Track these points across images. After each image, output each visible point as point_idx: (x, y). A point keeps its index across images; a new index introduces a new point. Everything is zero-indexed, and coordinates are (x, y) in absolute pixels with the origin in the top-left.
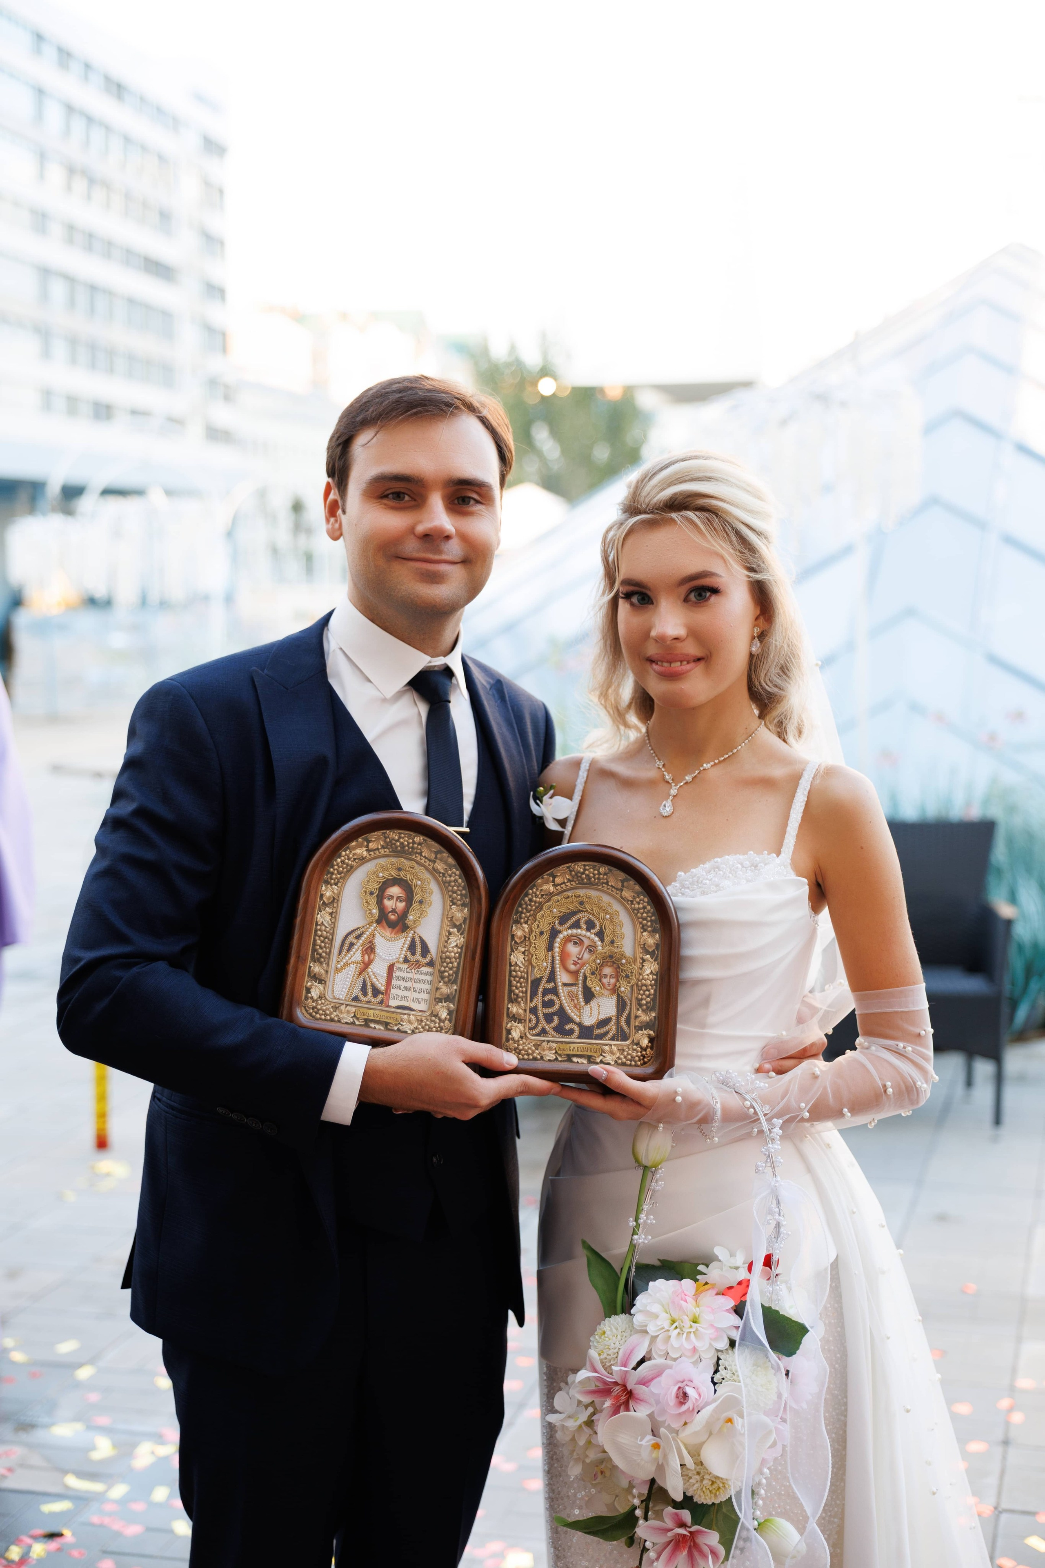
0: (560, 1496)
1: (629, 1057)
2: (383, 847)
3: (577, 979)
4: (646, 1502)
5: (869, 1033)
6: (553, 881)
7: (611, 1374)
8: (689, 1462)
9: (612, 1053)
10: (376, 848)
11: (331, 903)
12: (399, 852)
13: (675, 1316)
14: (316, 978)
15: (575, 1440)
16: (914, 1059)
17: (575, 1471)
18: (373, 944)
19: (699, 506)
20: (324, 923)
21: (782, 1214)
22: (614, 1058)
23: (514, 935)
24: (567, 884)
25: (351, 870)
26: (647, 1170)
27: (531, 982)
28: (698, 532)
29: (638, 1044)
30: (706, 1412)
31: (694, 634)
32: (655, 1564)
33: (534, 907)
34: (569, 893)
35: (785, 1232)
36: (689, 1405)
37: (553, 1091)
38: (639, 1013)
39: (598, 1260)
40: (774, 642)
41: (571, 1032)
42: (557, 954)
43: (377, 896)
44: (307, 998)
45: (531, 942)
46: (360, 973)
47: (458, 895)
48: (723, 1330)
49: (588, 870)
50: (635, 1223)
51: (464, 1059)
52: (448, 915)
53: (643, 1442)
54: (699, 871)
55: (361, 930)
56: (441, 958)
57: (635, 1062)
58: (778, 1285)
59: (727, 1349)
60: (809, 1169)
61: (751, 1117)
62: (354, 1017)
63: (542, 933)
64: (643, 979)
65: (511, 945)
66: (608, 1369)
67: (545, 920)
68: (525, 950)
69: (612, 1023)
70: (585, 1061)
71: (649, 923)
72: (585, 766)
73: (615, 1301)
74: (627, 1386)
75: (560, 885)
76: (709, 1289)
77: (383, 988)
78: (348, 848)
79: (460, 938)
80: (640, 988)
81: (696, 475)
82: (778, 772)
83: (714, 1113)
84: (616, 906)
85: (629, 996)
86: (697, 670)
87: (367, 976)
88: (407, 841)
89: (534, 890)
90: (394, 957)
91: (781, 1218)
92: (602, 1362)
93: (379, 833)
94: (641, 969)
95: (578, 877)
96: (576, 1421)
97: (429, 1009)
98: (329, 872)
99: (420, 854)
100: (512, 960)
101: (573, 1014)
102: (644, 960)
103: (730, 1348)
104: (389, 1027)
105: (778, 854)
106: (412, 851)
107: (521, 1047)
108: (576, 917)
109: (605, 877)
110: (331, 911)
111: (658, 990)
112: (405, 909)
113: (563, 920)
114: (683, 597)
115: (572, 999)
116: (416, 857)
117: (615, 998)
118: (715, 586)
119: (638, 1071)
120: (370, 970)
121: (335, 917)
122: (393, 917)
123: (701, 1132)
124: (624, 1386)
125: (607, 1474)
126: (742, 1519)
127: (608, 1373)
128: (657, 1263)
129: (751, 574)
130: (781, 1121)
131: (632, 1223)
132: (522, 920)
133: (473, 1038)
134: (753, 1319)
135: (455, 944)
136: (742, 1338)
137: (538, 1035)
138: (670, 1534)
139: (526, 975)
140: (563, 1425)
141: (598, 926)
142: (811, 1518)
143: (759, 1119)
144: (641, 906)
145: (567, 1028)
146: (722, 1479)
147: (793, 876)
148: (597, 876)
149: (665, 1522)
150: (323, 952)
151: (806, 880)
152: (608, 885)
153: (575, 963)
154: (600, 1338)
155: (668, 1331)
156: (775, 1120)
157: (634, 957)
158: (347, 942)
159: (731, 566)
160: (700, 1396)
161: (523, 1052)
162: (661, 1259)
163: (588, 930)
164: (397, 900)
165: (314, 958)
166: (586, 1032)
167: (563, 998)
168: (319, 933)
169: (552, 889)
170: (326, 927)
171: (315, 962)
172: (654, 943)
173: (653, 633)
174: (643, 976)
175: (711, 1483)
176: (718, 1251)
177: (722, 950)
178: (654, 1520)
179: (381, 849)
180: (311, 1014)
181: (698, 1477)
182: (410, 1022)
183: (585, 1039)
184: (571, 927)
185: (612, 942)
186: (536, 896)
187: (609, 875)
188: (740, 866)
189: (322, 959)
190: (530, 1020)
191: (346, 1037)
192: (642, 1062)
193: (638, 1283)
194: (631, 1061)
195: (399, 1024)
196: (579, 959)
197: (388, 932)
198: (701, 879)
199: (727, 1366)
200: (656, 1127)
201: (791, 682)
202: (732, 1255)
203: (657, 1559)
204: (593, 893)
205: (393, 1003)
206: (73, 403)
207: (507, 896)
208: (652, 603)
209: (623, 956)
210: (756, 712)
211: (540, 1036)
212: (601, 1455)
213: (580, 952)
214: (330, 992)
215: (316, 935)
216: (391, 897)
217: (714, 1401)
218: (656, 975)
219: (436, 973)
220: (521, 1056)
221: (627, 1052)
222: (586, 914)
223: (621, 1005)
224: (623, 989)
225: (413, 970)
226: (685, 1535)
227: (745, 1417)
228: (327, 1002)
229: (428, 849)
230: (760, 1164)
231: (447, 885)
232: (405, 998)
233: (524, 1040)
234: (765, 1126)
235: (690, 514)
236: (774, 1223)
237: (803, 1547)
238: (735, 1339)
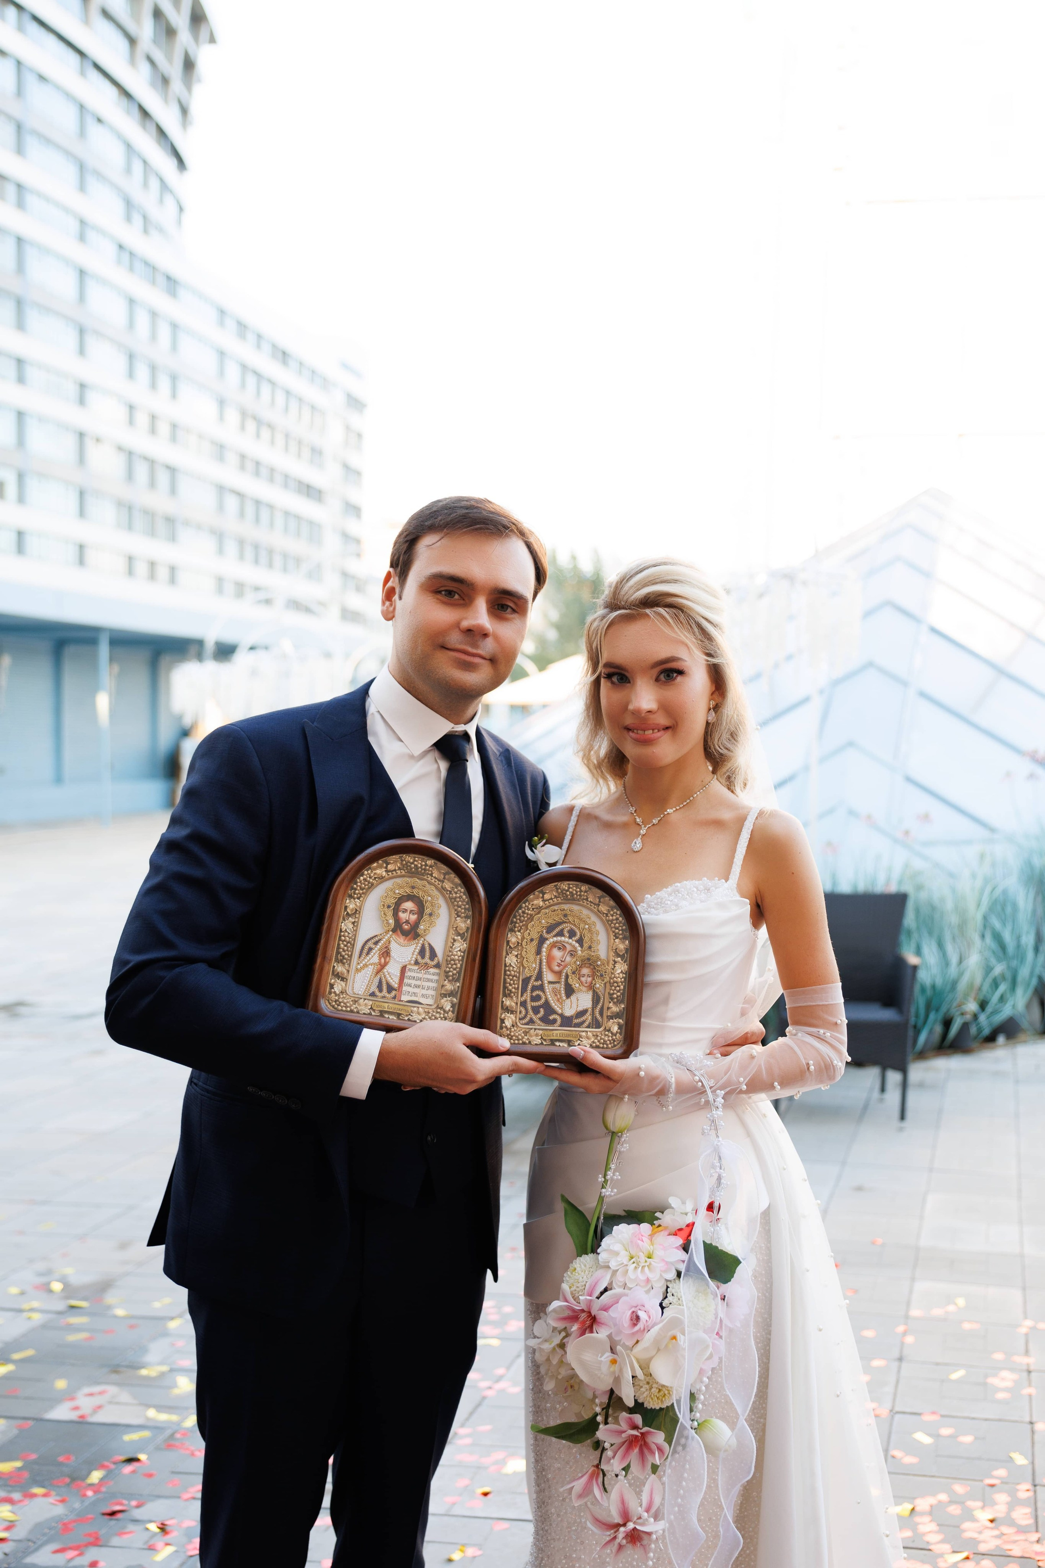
0: (540, 1409)
1: (602, 1041)
2: (400, 869)
3: (560, 978)
4: (606, 1409)
5: (797, 1023)
6: (543, 897)
7: (579, 1303)
8: (639, 1373)
9: (588, 1038)
10: (393, 869)
11: (353, 914)
12: (413, 873)
13: (633, 1253)
14: (338, 976)
15: (549, 1360)
16: (833, 1043)
17: (549, 1386)
18: (388, 949)
19: (668, 603)
20: (347, 930)
21: (723, 1168)
22: (590, 1042)
23: (509, 941)
24: (554, 900)
25: (371, 887)
26: (614, 1135)
27: (522, 980)
28: (668, 625)
29: (609, 1030)
30: (654, 1331)
31: (665, 707)
32: (612, 1461)
33: (526, 919)
34: (556, 908)
35: (725, 1182)
36: (640, 1325)
37: (538, 1070)
38: (611, 1005)
39: (574, 1211)
40: (726, 712)
41: (555, 1021)
42: (544, 957)
43: (393, 909)
44: (330, 993)
45: (523, 947)
46: (377, 973)
47: (462, 909)
48: (672, 1263)
49: (571, 888)
50: (603, 1179)
51: (465, 1042)
52: (453, 925)
53: (602, 1359)
54: (662, 894)
55: (379, 938)
56: (447, 961)
57: (607, 1045)
58: (718, 1226)
59: (674, 1279)
60: (749, 1134)
61: (700, 1090)
62: (370, 1009)
63: (532, 940)
64: (614, 977)
65: (506, 949)
66: (576, 1299)
67: (534, 930)
68: (518, 954)
69: (588, 1014)
70: (566, 1045)
71: (621, 932)
72: (575, 813)
73: (586, 1244)
74: (592, 1312)
75: (548, 900)
76: (662, 1231)
77: (396, 986)
78: (370, 868)
79: (463, 944)
80: (612, 985)
81: (664, 578)
82: (726, 815)
83: (670, 1086)
84: (594, 918)
85: (603, 992)
86: (665, 737)
87: (383, 976)
88: (421, 864)
89: (527, 904)
90: (407, 960)
91: (721, 1171)
92: (572, 1293)
93: (397, 857)
94: (613, 969)
95: (563, 894)
96: (551, 1344)
97: (435, 1003)
98: (352, 888)
99: (431, 875)
100: (506, 962)
101: (556, 1007)
102: (615, 962)
103: (677, 1278)
104: (401, 1017)
105: (727, 880)
106: (424, 872)
107: (512, 1034)
108: (561, 927)
109: (586, 894)
110: (354, 920)
111: (627, 986)
112: (416, 920)
113: (550, 929)
114: (654, 677)
115: (555, 995)
116: (428, 877)
117: (591, 993)
118: (681, 668)
119: (609, 1052)
120: (386, 970)
121: (357, 926)
122: (406, 927)
123: (659, 1103)
124: (590, 1312)
125: (576, 1387)
126: (681, 1419)
127: (577, 1303)
128: (623, 1214)
129: (709, 659)
130: (723, 1092)
131: (601, 1179)
132: (516, 929)
133: (472, 1025)
134: (696, 1254)
135: (459, 949)
136: (688, 1269)
137: (527, 1024)
138: (624, 1435)
139: (518, 975)
140: (540, 1347)
141: (579, 934)
142: (741, 1417)
143: (706, 1091)
144: (614, 918)
145: (551, 1018)
146: (667, 1387)
147: (738, 897)
148: (579, 893)
149: (621, 1426)
150: (346, 954)
151: (748, 901)
152: (588, 901)
153: (559, 965)
154: (572, 1274)
155: (627, 1265)
156: (719, 1091)
157: (607, 959)
158: (367, 947)
159: (693, 652)
160: (650, 1318)
161: (514, 1038)
162: (626, 1210)
163: (570, 937)
164: (410, 913)
165: (338, 959)
166: (567, 1021)
167: (548, 993)
168: (343, 938)
169: (541, 904)
170: (349, 933)
171: (339, 963)
172: (624, 948)
173: (631, 707)
174: (615, 975)
175: (658, 1390)
176: (673, 1201)
177: (680, 958)
178: (613, 1424)
179: (398, 870)
180: (333, 1006)
181: (647, 1386)
182: (419, 1013)
183: (566, 1027)
184: (556, 936)
185: (590, 947)
186: (528, 909)
187: (588, 892)
188: (695, 889)
189: (345, 961)
190: (520, 1012)
191: (363, 1025)
192: (612, 1045)
193: (606, 1228)
194: (603, 1044)
195: (410, 1015)
196: (562, 961)
197: (402, 940)
198: (664, 900)
199: (674, 1293)
200: (622, 1099)
201: (738, 745)
202: (684, 1203)
203: (614, 1457)
204: (575, 908)
205: (405, 998)
206: (240, 589)
207: (504, 908)
208: (629, 682)
209: (598, 958)
210: (711, 768)
211: (528, 1025)
212: (570, 1372)
213: (563, 956)
214: (350, 988)
215: (340, 939)
216: (405, 911)
217: (661, 1321)
218: (626, 974)
219: (443, 974)
220: (512, 1041)
221: (600, 1037)
222: (569, 925)
223: (596, 999)
224: (598, 986)
225: (422, 971)
226: (637, 1436)
227: (686, 1335)
228: (348, 997)
229: (438, 871)
230: (705, 1127)
231: (453, 900)
232: (415, 994)
233: (515, 1028)
234: (711, 1097)
235: (661, 610)
236: (716, 1176)
237: (734, 1442)
238: (681, 1270)
